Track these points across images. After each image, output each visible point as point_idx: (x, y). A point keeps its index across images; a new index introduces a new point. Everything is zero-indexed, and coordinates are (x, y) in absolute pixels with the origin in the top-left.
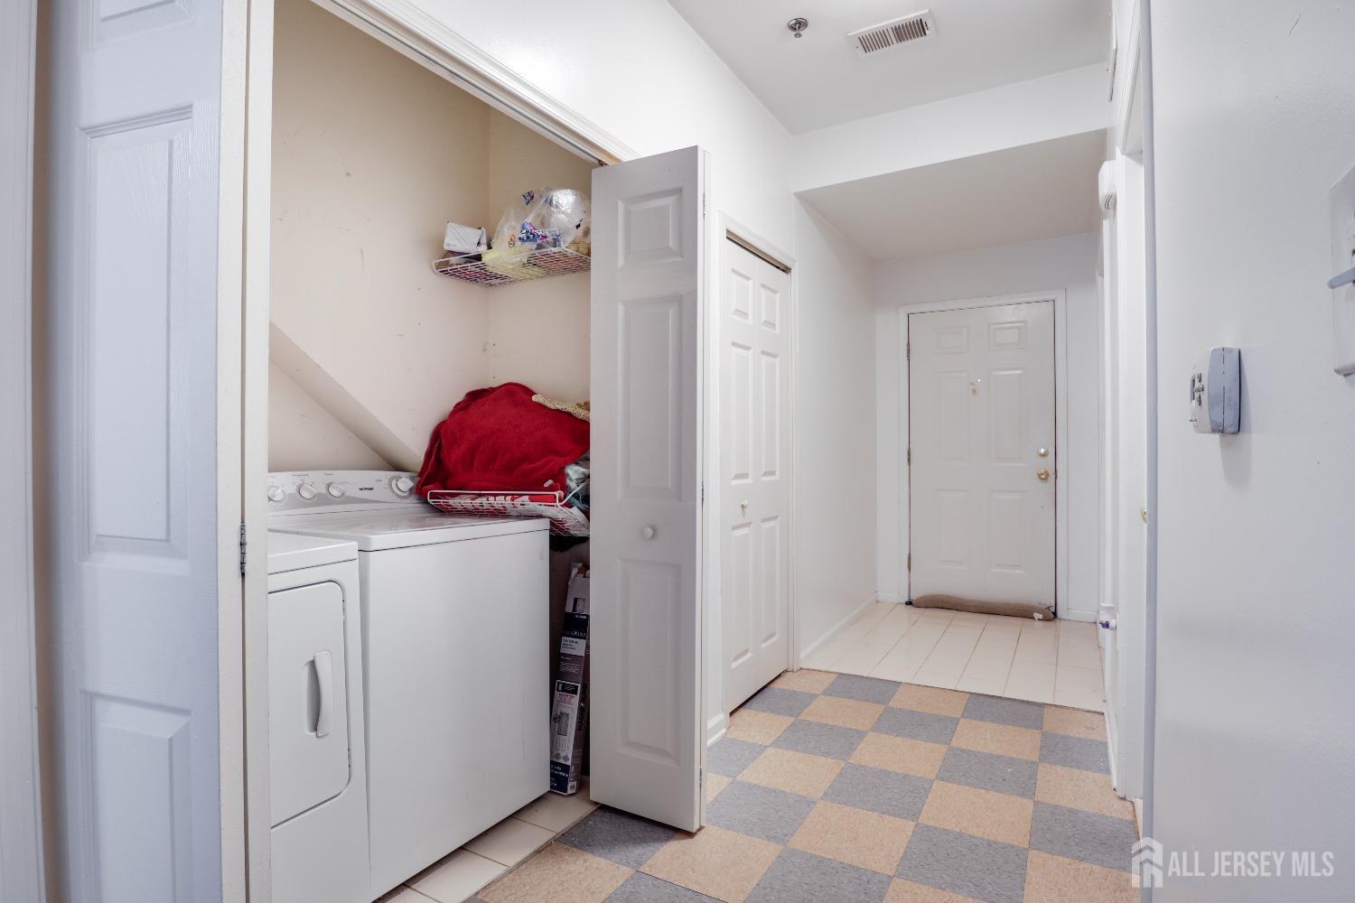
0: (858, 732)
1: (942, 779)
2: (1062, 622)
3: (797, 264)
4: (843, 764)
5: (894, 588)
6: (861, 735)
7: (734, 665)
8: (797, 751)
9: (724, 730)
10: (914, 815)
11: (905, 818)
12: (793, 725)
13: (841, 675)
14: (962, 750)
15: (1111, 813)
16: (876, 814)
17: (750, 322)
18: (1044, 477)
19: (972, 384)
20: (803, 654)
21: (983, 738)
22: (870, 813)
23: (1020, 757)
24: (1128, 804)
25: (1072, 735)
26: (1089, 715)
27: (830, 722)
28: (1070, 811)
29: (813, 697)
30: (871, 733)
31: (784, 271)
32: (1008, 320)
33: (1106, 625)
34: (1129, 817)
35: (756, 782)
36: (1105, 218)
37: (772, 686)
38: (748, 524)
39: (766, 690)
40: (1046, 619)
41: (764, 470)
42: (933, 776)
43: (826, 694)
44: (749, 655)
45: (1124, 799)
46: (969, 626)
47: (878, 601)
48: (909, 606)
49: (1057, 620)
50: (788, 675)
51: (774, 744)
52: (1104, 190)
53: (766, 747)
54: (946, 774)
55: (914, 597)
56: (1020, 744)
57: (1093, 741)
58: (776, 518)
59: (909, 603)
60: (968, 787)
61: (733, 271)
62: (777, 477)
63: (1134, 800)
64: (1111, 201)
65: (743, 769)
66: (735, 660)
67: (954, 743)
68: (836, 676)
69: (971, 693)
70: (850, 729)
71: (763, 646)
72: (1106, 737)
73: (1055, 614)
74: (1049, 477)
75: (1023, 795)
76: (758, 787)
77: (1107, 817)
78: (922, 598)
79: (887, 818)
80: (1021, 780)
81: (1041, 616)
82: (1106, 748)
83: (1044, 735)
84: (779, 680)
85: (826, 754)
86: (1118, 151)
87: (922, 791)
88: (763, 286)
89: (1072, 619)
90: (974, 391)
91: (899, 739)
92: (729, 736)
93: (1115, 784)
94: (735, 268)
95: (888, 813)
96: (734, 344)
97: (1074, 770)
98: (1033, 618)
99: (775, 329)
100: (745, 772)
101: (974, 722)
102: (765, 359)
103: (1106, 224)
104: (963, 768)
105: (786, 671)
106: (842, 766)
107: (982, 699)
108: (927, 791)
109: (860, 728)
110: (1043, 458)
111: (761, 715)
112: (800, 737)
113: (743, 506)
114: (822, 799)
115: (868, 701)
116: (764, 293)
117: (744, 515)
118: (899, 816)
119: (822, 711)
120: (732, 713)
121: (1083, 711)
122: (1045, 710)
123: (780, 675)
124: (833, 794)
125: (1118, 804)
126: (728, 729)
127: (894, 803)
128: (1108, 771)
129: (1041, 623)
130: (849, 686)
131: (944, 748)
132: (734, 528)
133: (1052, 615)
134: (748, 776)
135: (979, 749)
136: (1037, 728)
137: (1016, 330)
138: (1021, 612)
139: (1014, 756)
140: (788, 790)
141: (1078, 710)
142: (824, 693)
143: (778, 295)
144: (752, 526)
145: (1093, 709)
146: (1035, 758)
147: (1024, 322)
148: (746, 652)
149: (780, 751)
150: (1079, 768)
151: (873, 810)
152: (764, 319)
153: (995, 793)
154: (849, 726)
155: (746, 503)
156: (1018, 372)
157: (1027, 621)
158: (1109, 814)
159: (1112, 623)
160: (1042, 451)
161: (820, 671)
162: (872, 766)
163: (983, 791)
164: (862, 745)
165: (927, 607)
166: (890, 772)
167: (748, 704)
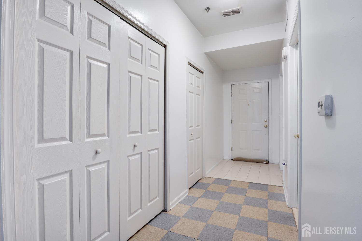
0: (222, 193)
1: (245, 204)
2: (270, 164)
3: (205, 71)
4: (219, 201)
5: (228, 155)
6: (223, 194)
7: (190, 176)
8: (207, 198)
9: (188, 194)
10: (239, 214)
11: (236, 215)
12: (205, 191)
13: (216, 178)
14: (249, 197)
15: (287, 212)
16: (229, 214)
17: (194, 86)
18: (266, 127)
19: (248, 103)
20: (206, 173)
21: (253, 194)
22: (227, 214)
23: (263, 198)
24: (291, 209)
25: (275, 192)
26: (279, 187)
27: (215, 191)
28: (277, 211)
29: (210, 184)
30: (225, 193)
31: (202, 73)
32: (257, 86)
33: (284, 164)
34: (291, 212)
35: (197, 207)
36: (283, 61)
37: (199, 182)
38: (193, 139)
39: (197, 183)
40: (266, 163)
41: (197, 125)
42: (242, 204)
43: (213, 184)
44: (193, 174)
45: (290, 208)
46: (247, 165)
47: (224, 159)
48: (232, 161)
49: (269, 163)
50: (203, 179)
51: (201, 197)
52: (284, 54)
53: (199, 198)
54: (246, 203)
55: (233, 158)
56: (263, 195)
57: (281, 194)
58: (200, 138)
59: (232, 160)
60: (251, 206)
61: (190, 73)
62: (200, 127)
63: (292, 208)
64: (286, 57)
65: (194, 203)
66: (190, 175)
67: (247, 195)
68: (215, 179)
69: (250, 182)
70: (220, 192)
71: (197, 171)
72: (284, 193)
73: (269, 162)
74: (268, 127)
75: (265, 208)
76: (198, 208)
77: (286, 213)
78: (236, 158)
79: (232, 215)
80: (265, 205)
81: (265, 163)
82: (284, 195)
83: (269, 192)
84: (200, 180)
85: (215, 199)
86: (288, 45)
87: (240, 208)
88: (197, 77)
89: (273, 163)
90: (248, 105)
91: (233, 195)
92: (189, 195)
93: (287, 204)
94: (190, 72)
95: (232, 213)
96: (190, 92)
97: (277, 201)
98: (263, 163)
99: (199, 88)
100: (194, 204)
101: (251, 190)
102: (197, 96)
103: (283, 63)
104: (249, 201)
105: (202, 178)
106: (219, 202)
107: (253, 184)
108: (241, 208)
109: (223, 192)
110: (266, 122)
111: (197, 189)
112: (208, 195)
113: (192, 135)
114: (215, 210)
115: (224, 185)
116: (197, 78)
117: (192, 137)
118: (235, 214)
119: (213, 188)
120: (189, 189)
121: (278, 186)
122: (268, 186)
123: (200, 179)
124: (218, 209)
125: (288, 209)
126: (188, 193)
127: (233, 211)
128: (285, 201)
129: (265, 164)
130: (218, 181)
131: (244, 197)
132: (190, 140)
133: (268, 162)
134: (195, 205)
135: (253, 197)
136: (267, 191)
137: (259, 89)
138: (260, 162)
139: (262, 198)
140: (206, 208)
141: (277, 186)
142: (213, 183)
143: (200, 79)
144: (194, 140)
145: (280, 186)
146: (267, 198)
147: (261, 87)
148: (193, 173)
149: (203, 199)
150: (278, 201)
151: (228, 213)
152: (197, 85)
153: (258, 208)
154: (219, 192)
155: (193, 134)
156: (260, 100)
157: (262, 164)
158: (286, 212)
159: (286, 164)
160: (265, 120)
161: (211, 178)
162: (227, 202)
163: (255, 207)
164: (224, 196)
165: (236, 161)
166: (231, 203)
167: (193, 187)
